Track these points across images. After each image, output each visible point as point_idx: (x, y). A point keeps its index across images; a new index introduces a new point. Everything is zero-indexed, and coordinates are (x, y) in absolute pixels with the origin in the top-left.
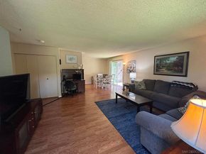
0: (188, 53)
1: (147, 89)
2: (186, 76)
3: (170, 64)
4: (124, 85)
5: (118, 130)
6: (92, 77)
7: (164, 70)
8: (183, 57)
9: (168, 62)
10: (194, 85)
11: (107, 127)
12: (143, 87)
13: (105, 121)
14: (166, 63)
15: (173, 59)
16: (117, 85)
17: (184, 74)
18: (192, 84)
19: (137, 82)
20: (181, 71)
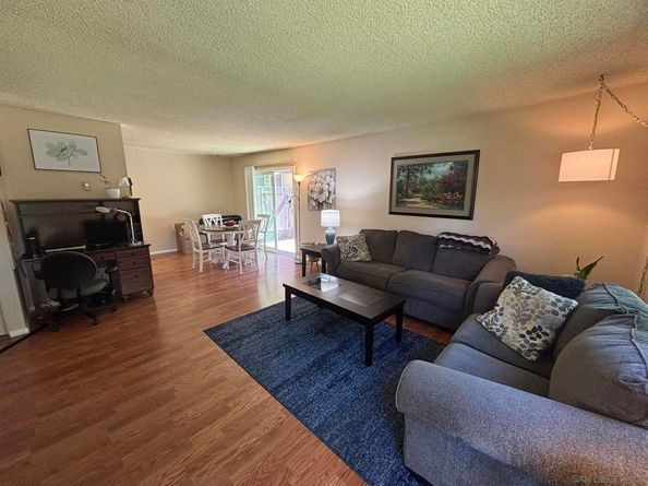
0: (477, 153)
1: (374, 261)
2: (470, 218)
3: (433, 182)
4: (305, 252)
5: (319, 432)
6: (178, 228)
7: (418, 202)
8: (465, 164)
9: (429, 177)
10: (491, 243)
11: (273, 434)
12: (363, 254)
13: (263, 405)
14: (424, 182)
15: (442, 169)
16: (275, 252)
17: (466, 213)
18: (486, 240)
19: (344, 240)
20: (461, 206)
